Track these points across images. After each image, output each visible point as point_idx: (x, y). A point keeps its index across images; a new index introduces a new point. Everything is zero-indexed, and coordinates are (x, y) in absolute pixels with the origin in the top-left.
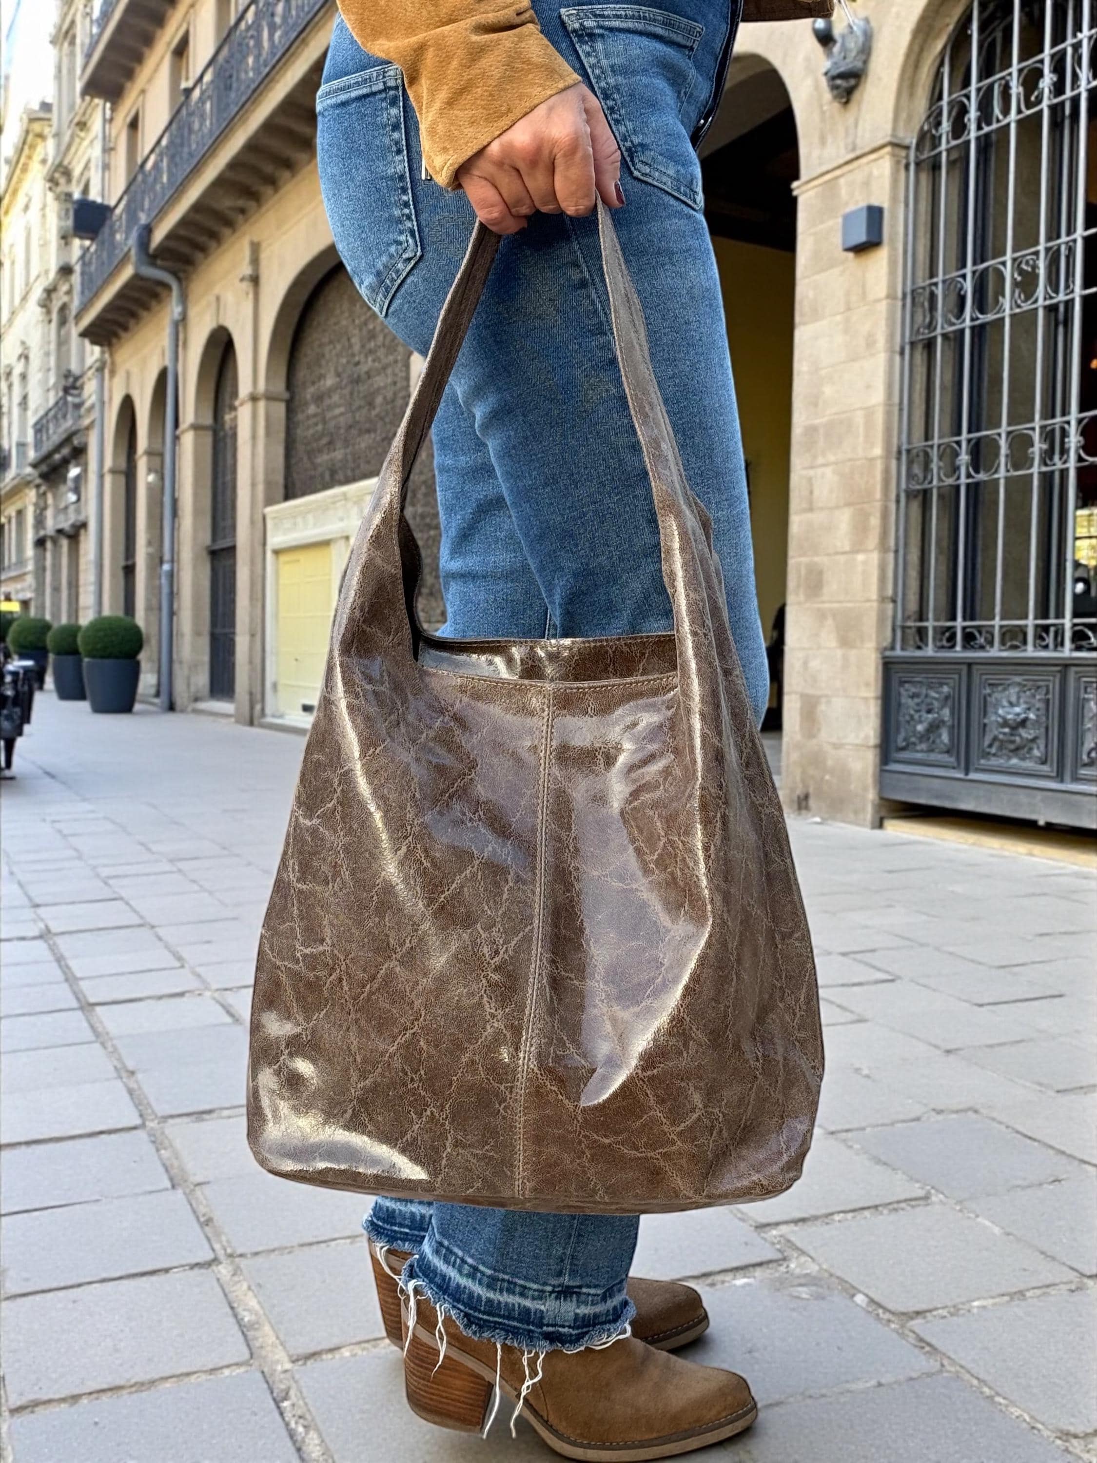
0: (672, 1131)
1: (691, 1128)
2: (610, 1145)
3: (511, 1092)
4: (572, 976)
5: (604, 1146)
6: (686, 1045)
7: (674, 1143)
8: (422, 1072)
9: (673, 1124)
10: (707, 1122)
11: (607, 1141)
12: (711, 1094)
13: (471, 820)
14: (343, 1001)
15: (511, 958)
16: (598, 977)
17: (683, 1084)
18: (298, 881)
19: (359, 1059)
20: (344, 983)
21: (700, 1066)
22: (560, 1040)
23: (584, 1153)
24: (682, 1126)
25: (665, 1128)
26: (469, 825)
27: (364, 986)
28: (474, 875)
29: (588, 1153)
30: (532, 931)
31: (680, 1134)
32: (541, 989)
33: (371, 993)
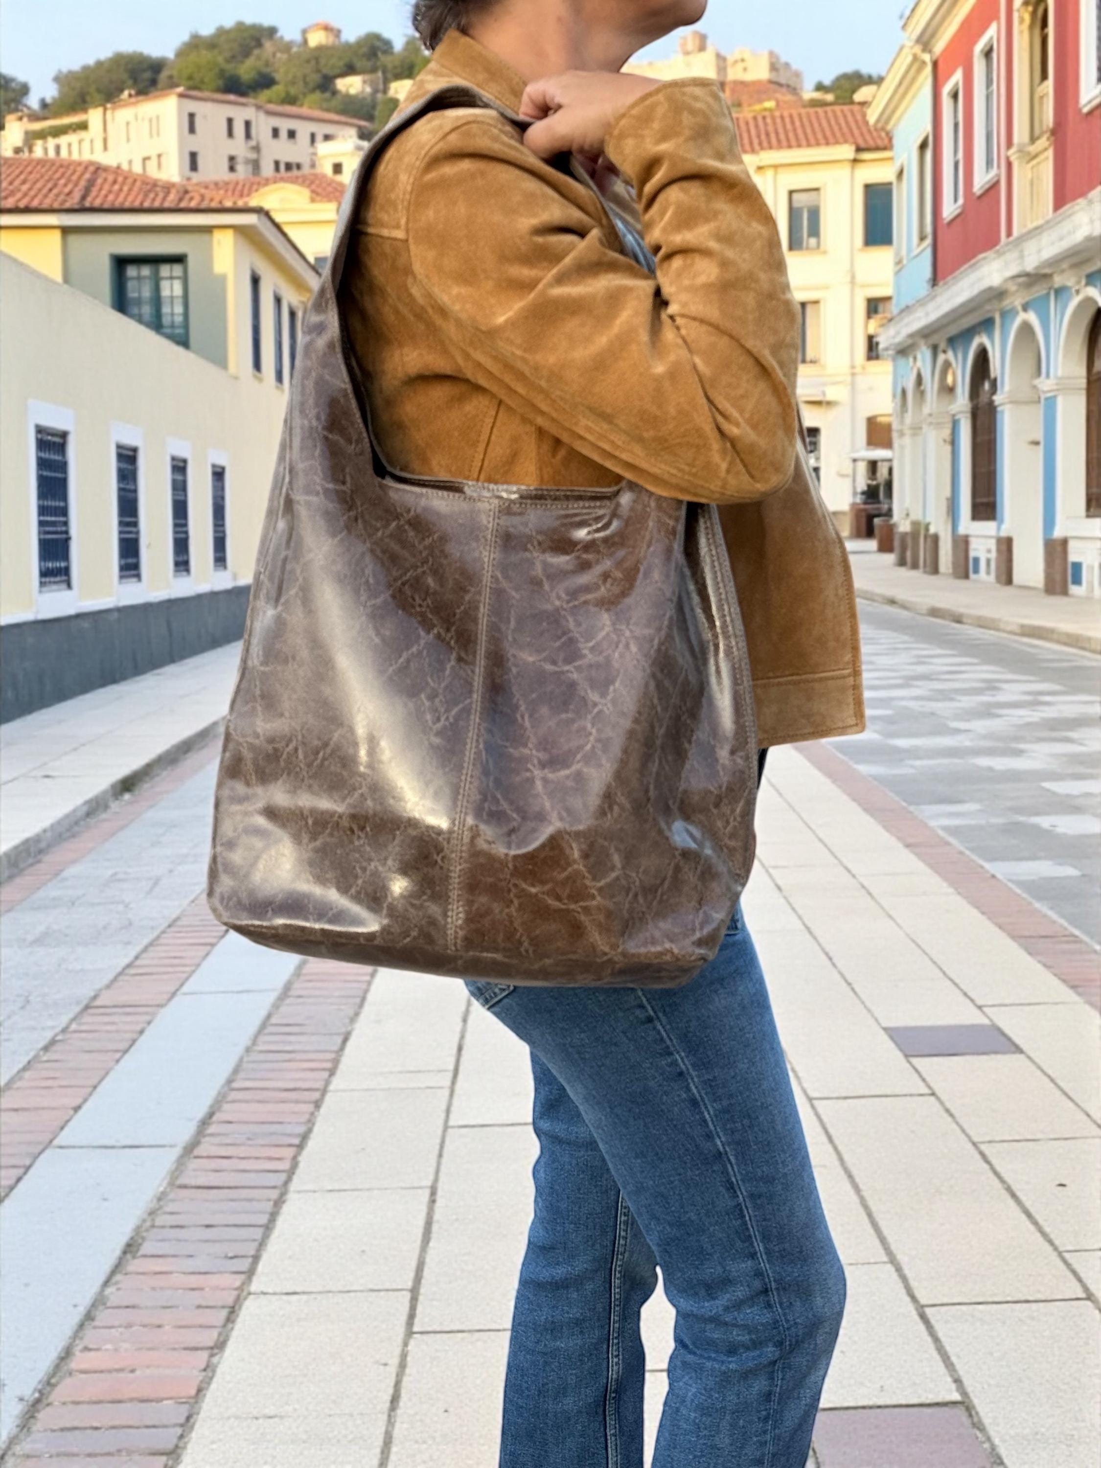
0: (593, 886)
1: (609, 885)
2: (536, 895)
3: (448, 843)
4: (508, 744)
5: (530, 895)
6: (611, 808)
7: (593, 897)
8: (368, 829)
9: (594, 879)
10: (624, 882)
11: (533, 890)
12: (629, 857)
13: (420, 606)
14: (298, 769)
15: (451, 724)
16: (530, 745)
17: (606, 844)
18: (262, 665)
19: (310, 822)
20: (300, 752)
21: (621, 830)
22: (495, 798)
23: (512, 902)
24: (602, 883)
25: (588, 883)
26: (418, 609)
27: (318, 753)
28: (420, 653)
29: (516, 902)
30: (471, 703)
31: (600, 890)
32: (478, 753)
33: (324, 759)
